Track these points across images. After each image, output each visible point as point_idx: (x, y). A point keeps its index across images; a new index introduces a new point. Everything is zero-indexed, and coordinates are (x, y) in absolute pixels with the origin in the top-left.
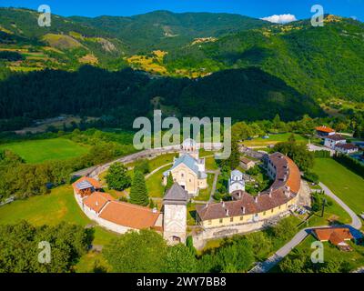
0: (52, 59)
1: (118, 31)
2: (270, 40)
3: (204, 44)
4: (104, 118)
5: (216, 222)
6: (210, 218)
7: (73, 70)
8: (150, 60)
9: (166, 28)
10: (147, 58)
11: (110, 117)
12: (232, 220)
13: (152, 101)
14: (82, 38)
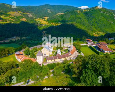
0: (12, 19)
1: (33, 11)
2: (80, 14)
3: (60, 15)
4: (28, 37)
5: (50, 61)
6: (49, 60)
7: (18, 23)
8: (43, 20)
9: (48, 10)
10: (42, 19)
11: (30, 37)
12: (54, 60)
13: (43, 32)
14: (22, 13)
